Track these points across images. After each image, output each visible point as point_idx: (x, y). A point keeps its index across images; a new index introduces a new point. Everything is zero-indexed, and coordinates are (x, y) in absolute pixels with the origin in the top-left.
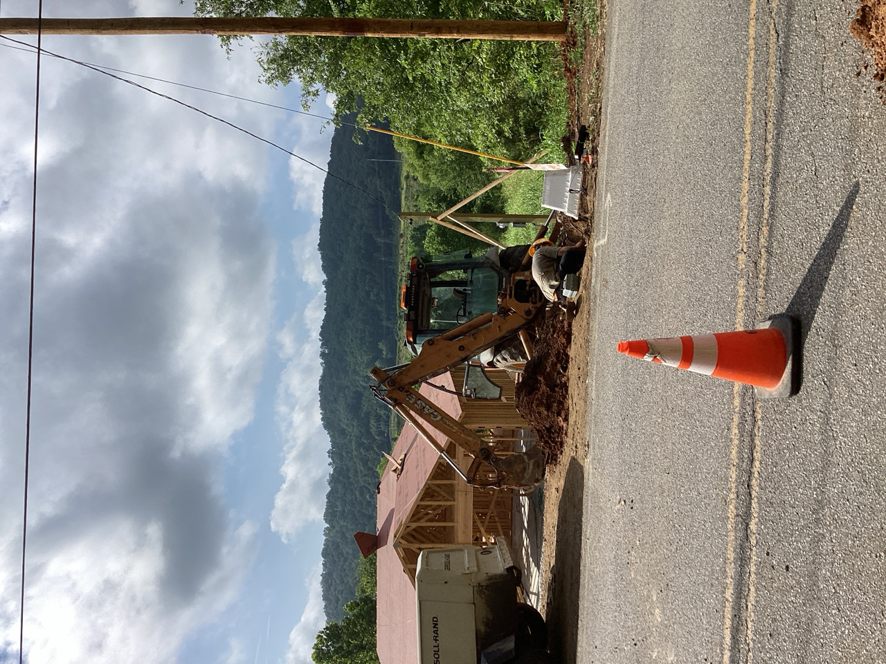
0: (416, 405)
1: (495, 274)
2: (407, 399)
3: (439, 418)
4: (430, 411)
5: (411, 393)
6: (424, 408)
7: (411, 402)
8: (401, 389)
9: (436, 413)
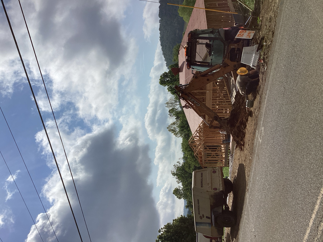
0: (191, 100)
1: (223, 44)
2: (188, 98)
3: (199, 105)
4: (196, 103)
5: (189, 96)
6: (194, 101)
7: (189, 99)
8: (186, 94)
9: (198, 104)
